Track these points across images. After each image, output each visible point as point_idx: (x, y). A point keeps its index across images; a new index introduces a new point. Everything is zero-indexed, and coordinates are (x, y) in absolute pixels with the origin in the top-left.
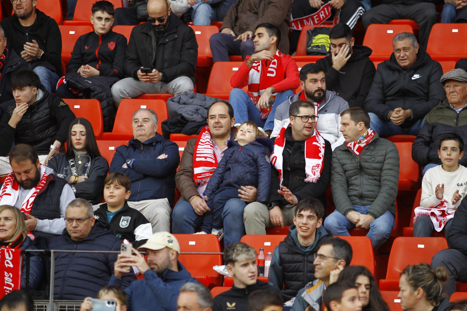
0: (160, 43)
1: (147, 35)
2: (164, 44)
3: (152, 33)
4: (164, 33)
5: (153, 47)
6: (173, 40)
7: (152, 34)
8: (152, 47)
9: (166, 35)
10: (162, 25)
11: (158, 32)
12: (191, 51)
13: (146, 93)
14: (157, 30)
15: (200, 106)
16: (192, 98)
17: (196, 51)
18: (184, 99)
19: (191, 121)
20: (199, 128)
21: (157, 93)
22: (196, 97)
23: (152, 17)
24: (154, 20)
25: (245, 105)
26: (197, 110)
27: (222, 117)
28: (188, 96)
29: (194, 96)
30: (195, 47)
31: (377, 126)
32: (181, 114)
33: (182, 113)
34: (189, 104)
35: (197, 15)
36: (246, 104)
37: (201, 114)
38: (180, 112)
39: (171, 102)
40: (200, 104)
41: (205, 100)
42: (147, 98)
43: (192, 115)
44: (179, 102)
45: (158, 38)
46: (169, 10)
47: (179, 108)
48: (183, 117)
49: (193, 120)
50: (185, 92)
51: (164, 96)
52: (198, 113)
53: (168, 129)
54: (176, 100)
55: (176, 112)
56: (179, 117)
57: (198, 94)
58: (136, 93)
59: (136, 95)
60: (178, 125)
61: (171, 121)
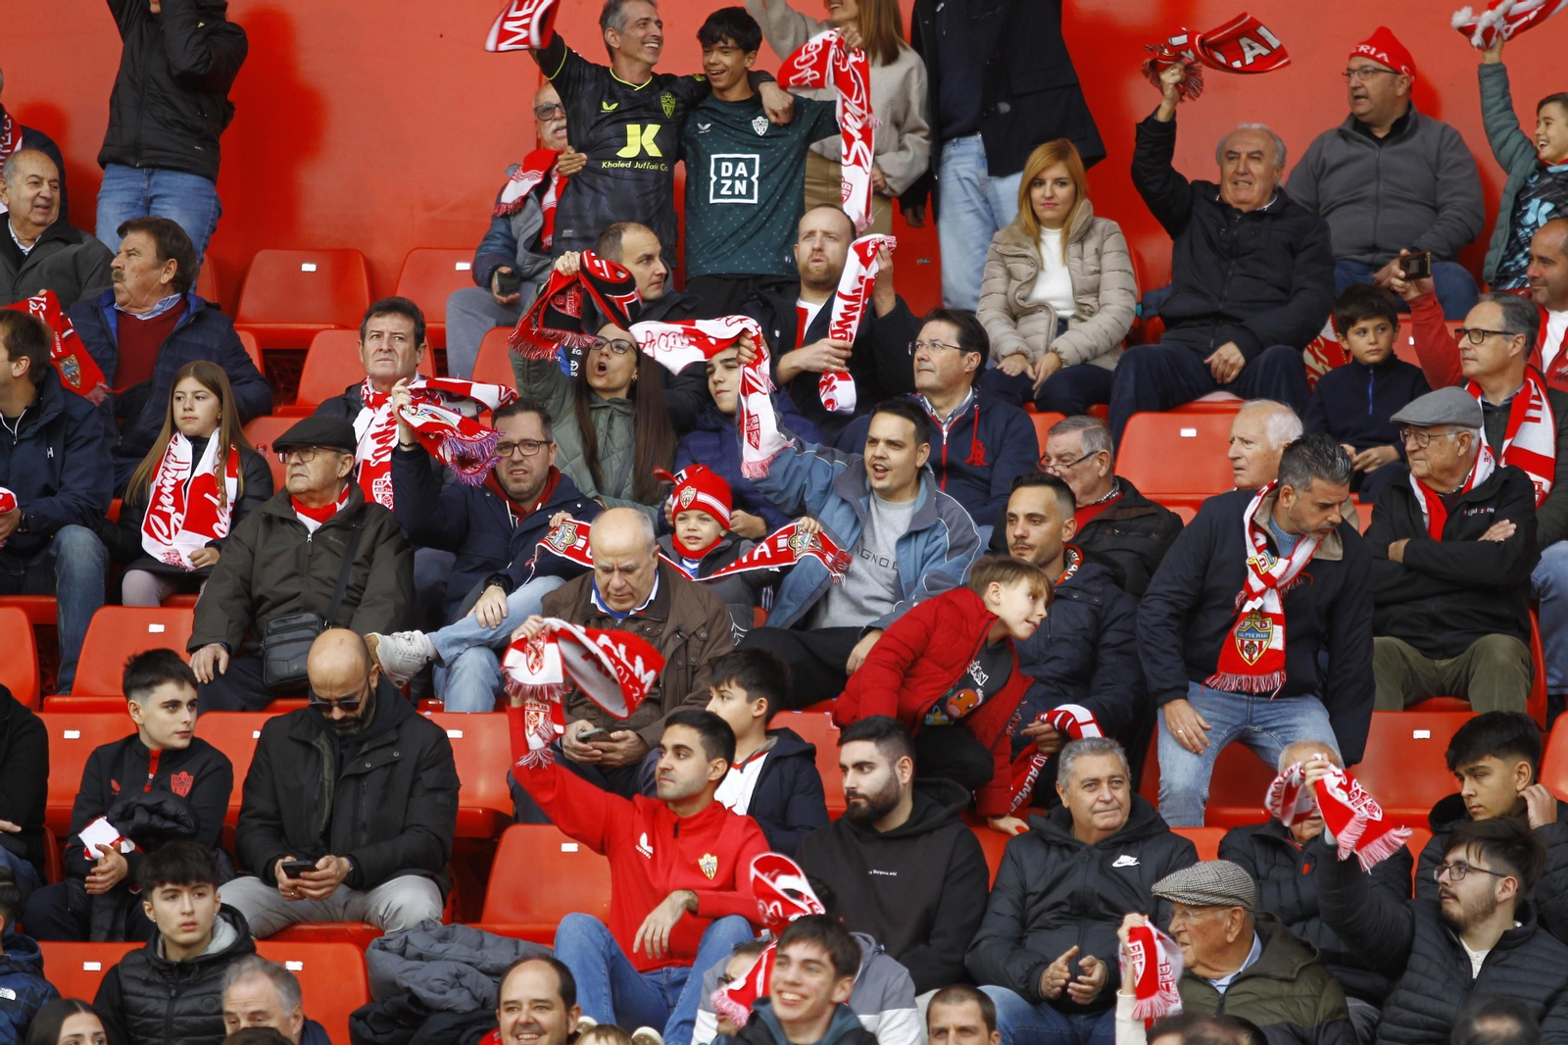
0: (345, 773)
1: (308, 746)
2: (359, 777)
3: (322, 743)
4: (360, 744)
5: (326, 784)
6: (385, 766)
7: (323, 746)
8: (322, 784)
9: (365, 748)
10: (351, 719)
11: (342, 738)
12: (440, 797)
13: (300, 923)
14: (338, 732)
15: (469, 963)
16: (443, 938)
17: (455, 797)
18: (419, 943)
19: (440, 1011)
20: (464, 1030)
21: (332, 921)
22: (453, 935)
23: (323, 696)
24: (327, 705)
25: (604, 966)
26: (458, 976)
27: (541, 1008)
28: (431, 932)
29: (447, 933)
30: (450, 785)
31: (1006, 1028)
32: (409, 990)
33: (413, 986)
34: (434, 960)
35: (456, 681)
36: (607, 962)
37: (468, 989)
38: (406, 984)
39: (378, 954)
40: (466, 959)
41: (481, 945)
42: (303, 937)
43: (444, 993)
44: (402, 953)
45: (342, 757)
46: (374, 672)
47: (405, 971)
48: (415, 999)
49: (444, 1006)
50: (422, 922)
51: (356, 931)
52: (461, 986)
53: (368, 1034)
54: (393, 945)
55: (393, 984)
56: (404, 998)
57: (459, 927)
58: (273, 926)
59: (269, 930)
60: (401, 1022)
61: (379, 1009)
